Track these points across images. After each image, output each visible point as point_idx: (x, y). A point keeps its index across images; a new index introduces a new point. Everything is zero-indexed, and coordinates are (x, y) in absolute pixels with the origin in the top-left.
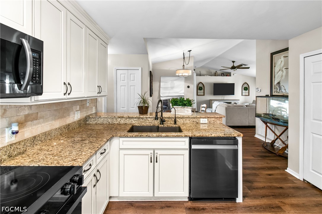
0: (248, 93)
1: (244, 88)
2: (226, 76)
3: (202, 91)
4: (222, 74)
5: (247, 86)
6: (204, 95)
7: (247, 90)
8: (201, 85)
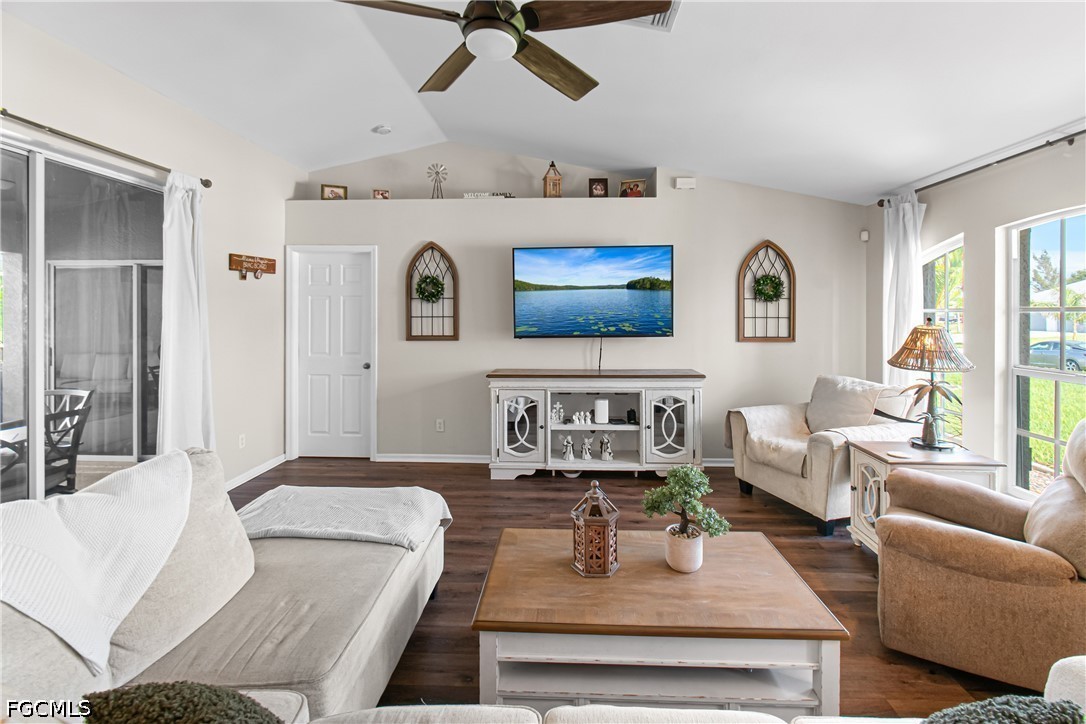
0: (784, 323)
1: (757, 281)
2: (624, 194)
3: (444, 306)
4: (592, 181)
5: (779, 265)
6: (455, 337)
7: (777, 296)
8: (431, 266)
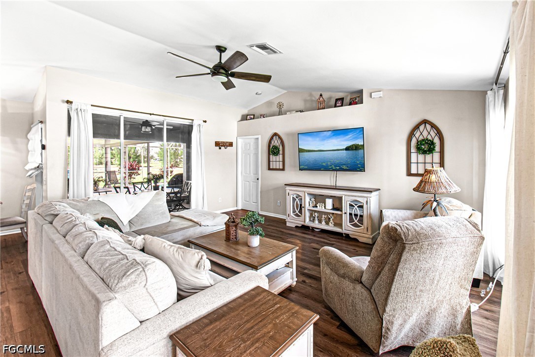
1: (419, 143)
2: (350, 104)
3: (279, 158)
6: (283, 169)
8: (276, 142)
